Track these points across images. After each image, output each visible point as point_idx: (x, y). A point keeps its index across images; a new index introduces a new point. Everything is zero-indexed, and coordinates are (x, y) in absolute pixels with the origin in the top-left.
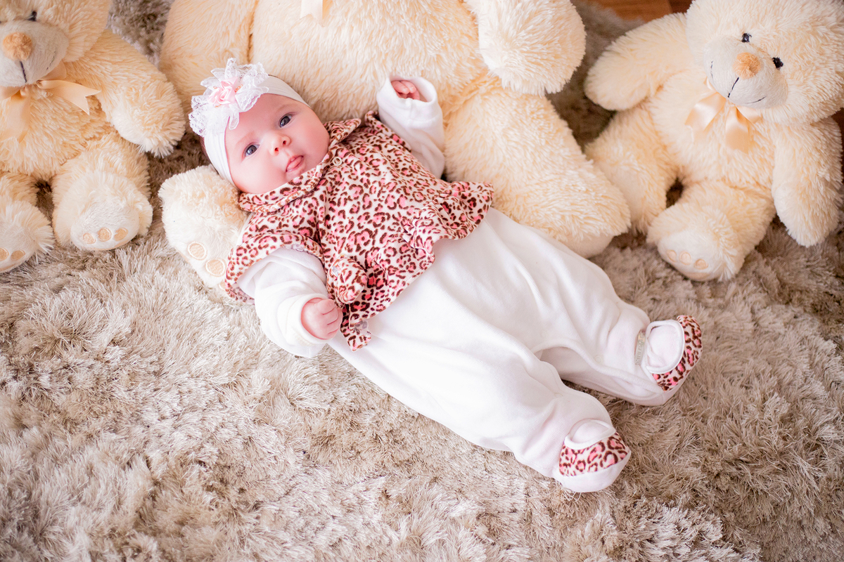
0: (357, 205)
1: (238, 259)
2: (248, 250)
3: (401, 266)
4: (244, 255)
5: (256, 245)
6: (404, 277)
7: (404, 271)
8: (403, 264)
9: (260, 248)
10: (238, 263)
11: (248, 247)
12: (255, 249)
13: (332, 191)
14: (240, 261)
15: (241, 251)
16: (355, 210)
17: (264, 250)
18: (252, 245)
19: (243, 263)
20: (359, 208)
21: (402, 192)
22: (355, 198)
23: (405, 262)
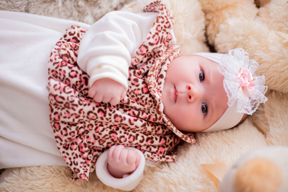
1: (167, 19)
2: (164, 28)
3: (60, 70)
4: (165, 24)
5: (160, 34)
6: (54, 64)
7: (56, 68)
8: (61, 72)
9: (157, 34)
10: (166, 17)
11: (164, 30)
12: (160, 31)
13: (134, 93)
14: (165, 19)
15: (167, 25)
17: (153, 33)
18: (163, 33)
23: (60, 74)
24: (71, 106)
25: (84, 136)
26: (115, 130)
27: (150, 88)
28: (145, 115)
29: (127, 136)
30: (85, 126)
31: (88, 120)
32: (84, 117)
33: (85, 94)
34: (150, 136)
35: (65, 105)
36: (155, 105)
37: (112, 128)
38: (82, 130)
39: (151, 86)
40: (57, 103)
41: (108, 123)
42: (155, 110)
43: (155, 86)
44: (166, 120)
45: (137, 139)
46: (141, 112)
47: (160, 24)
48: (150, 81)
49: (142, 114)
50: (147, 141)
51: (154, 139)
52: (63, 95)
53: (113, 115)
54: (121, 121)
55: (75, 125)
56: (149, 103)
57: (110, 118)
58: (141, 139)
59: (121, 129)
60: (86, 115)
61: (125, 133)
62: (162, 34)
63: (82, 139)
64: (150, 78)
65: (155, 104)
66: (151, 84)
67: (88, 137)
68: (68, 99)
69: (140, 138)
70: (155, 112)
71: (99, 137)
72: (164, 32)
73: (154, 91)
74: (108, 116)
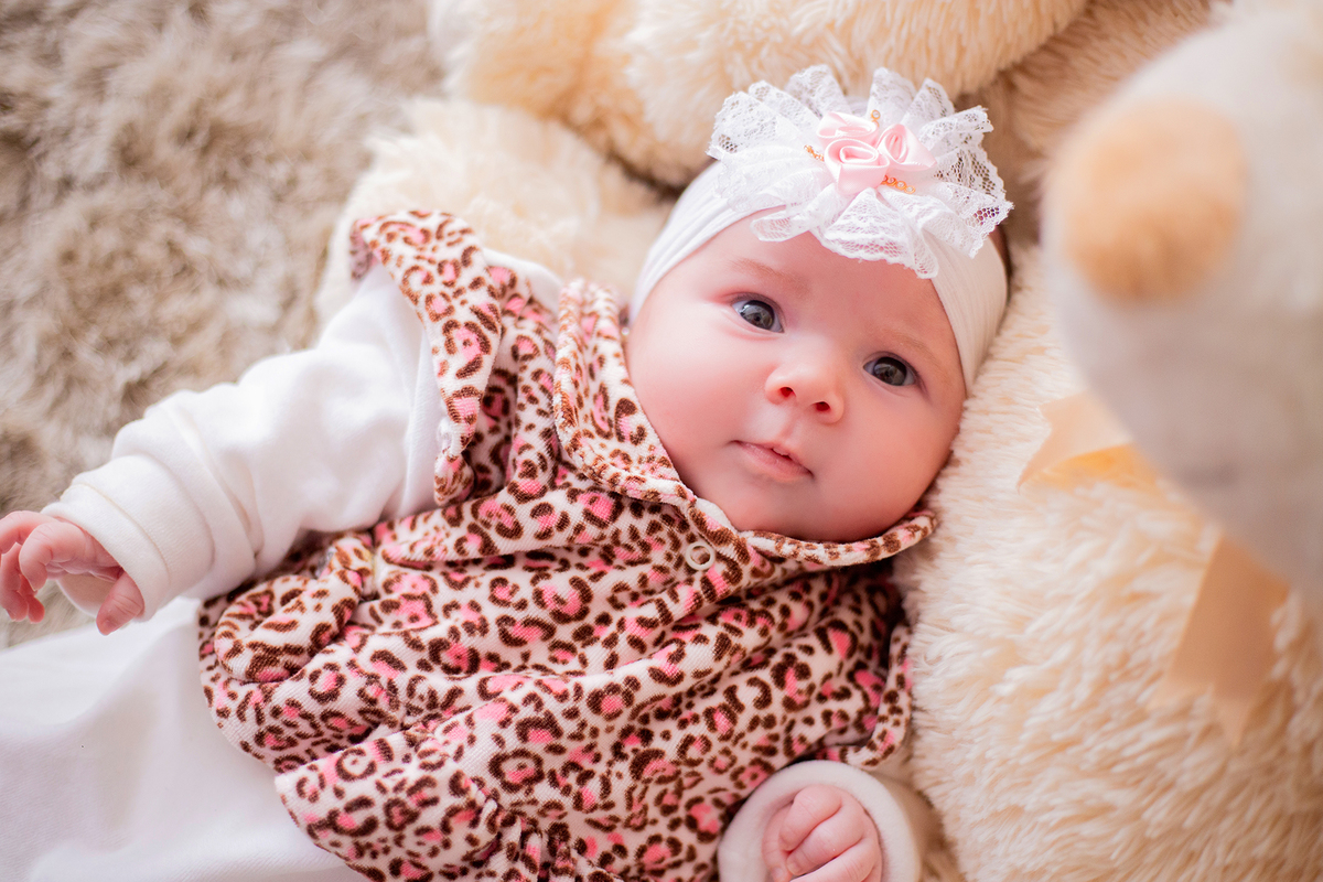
0: (516, 599)
1: (431, 261)
2: (449, 291)
3: (276, 712)
5: (463, 315)
6: (241, 715)
8: (284, 717)
10: (418, 258)
11: (459, 292)
12: (450, 310)
16: (502, 593)
19: (415, 268)
20: (505, 603)
21: (527, 712)
22: (538, 595)
24: (411, 804)
25: (567, 855)
26: (642, 749)
27: (613, 481)
28: (684, 593)
29: (700, 729)
30: (534, 822)
31: (520, 795)
32: (495, 796)
33: (426, 701)
34: (777, 659)
35: (390, 825)
36: (684, 526)
37: (627, 749)
38: (537, 844)
39: (608, 475)
40: (363, 840)
41: (595, 750)
42: (700, 543)
43: (626, 458)
44: (768, 544)
45: (741, 708)
46: (665, 597)
47: (428, 290)
48: (589, 461)
49: (674, 596)
50: (780, 683)
51: (802, 658)
52: (354, 790)
53: (583, 706)
54: (629, 699)
55: (495, 847)
56: (655, 536)
57: (583, 725)
58: (756, 692)
59: (657, 727)
60: (492, 783)
61: (683, 724)
62: (467, 307)
63: (565, 871)
64: (578, 451)
65: (677, 523)
66: (604, 467)
67: (582, 847)
68: (381, 788)
69: (747, 695)
70: (710, 550)
71: (615, 819)
72: (461, 298)
73: (637, 478)
74: (568, 726)
